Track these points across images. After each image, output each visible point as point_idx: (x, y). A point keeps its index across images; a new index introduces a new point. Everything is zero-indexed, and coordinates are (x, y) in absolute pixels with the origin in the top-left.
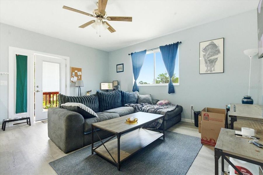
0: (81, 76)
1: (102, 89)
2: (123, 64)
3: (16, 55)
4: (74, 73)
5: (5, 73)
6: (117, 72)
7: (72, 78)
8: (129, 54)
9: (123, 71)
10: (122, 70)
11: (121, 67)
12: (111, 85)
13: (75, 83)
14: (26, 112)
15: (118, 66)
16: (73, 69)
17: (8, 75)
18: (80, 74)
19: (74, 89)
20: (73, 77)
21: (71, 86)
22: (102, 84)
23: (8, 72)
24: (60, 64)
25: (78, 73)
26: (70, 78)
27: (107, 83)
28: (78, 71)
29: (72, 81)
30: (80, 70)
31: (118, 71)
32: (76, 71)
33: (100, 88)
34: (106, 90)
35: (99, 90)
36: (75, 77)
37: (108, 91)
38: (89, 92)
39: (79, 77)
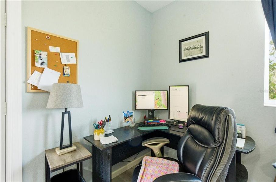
0: (73, 67)
1: (139, 107)
2: (206, 34)
6: (181, 61)
7: (36, 73)
9: (207, 56)
10: (204, 54)
11: (196, 45)
12: (164, 95)
13: (49, 93)
16: (39, 39)
18: (73, 61)
20: (42, 71)
21: (29, 107)
22: (138, 93)
27: (153, 93)
28: (61, 51)
29: (35, 88)
31: (183, 58)
32: (54, 49)
33: (135, 106)
34: (149, 111)
35: (130, 112)
36: (47, 69)
37: (153, 113)
38: (101, 125)
39: (68, 72)
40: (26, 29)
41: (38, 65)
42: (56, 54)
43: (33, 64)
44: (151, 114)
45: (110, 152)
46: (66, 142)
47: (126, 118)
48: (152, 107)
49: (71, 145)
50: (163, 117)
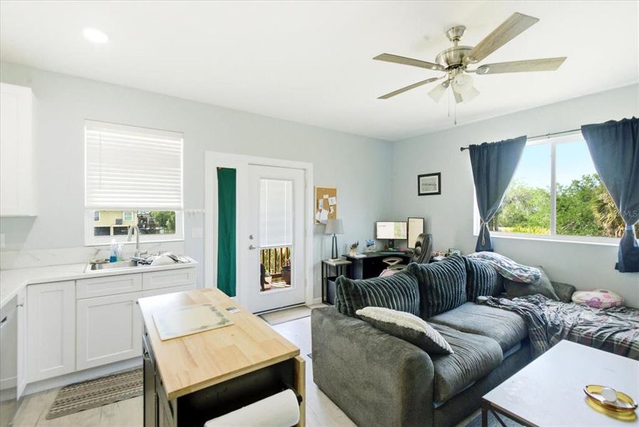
0: (335, 206)
1: (378, 238)
2: (439, 174)
3: (218, 168)
4: (321, 202)
5: (200, 211)
6: (420, 194)
7: (318, 212)
8: (462, 149)
9: (439, 193)
10: (437, 191)
11: (432, 182)
12: (404, 226)
13: (325, 225)
14: (235, 295)
15: (421, 178)
16: (320, 192)
17: (204, 214)
18: (335, 203)
19: (322, 239)
20: (321, 211)
21: (316, 233)
22: (379, 224)
23: (204, 208)
24: (293, 180)
25: (330, 199)
26: (314, 215)
27: (393, 223)
28: (329, 197)
29: (318, 222)
30: (332, 193)
31: (422, 192)
32: (326, 196)
33: (376, 235)
34: (390, 240)
35: (372, 240)
36: (323, 210)
37: (393, 243)
38: (355, 246)
39: (332, 211)
40: (314, 187)
41: (320, 208)
42: (327, 199)
43: (318, 207)
44: (391, 243)
45: (362, 262)
46: (335, 256)
47: (368, 246)
48: (392, 237)
49: (337, 258)
50: (403, 247)
